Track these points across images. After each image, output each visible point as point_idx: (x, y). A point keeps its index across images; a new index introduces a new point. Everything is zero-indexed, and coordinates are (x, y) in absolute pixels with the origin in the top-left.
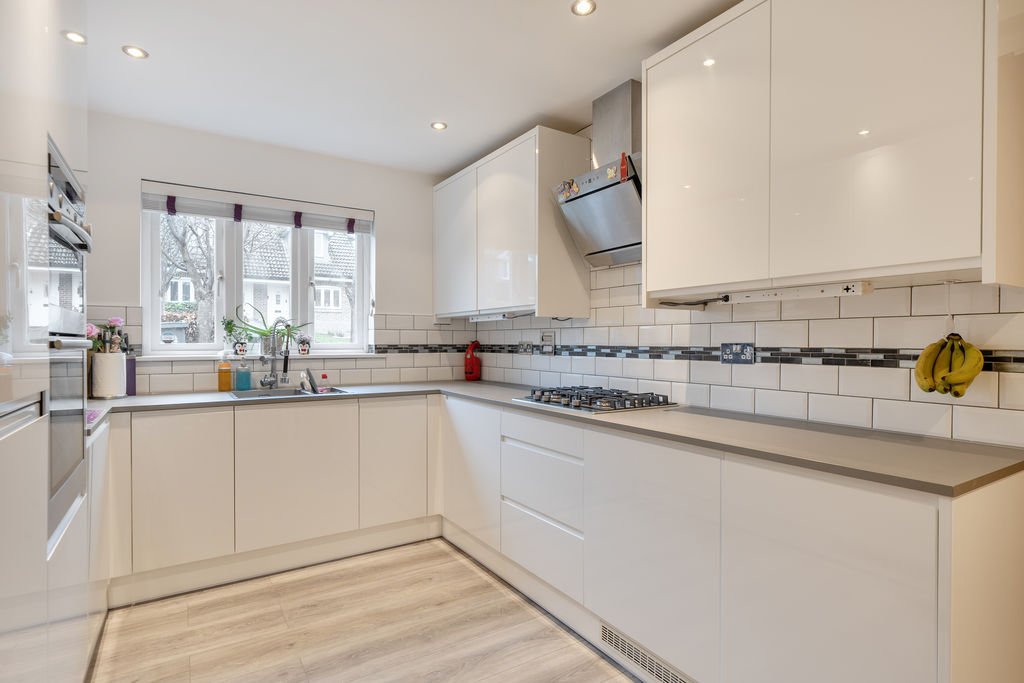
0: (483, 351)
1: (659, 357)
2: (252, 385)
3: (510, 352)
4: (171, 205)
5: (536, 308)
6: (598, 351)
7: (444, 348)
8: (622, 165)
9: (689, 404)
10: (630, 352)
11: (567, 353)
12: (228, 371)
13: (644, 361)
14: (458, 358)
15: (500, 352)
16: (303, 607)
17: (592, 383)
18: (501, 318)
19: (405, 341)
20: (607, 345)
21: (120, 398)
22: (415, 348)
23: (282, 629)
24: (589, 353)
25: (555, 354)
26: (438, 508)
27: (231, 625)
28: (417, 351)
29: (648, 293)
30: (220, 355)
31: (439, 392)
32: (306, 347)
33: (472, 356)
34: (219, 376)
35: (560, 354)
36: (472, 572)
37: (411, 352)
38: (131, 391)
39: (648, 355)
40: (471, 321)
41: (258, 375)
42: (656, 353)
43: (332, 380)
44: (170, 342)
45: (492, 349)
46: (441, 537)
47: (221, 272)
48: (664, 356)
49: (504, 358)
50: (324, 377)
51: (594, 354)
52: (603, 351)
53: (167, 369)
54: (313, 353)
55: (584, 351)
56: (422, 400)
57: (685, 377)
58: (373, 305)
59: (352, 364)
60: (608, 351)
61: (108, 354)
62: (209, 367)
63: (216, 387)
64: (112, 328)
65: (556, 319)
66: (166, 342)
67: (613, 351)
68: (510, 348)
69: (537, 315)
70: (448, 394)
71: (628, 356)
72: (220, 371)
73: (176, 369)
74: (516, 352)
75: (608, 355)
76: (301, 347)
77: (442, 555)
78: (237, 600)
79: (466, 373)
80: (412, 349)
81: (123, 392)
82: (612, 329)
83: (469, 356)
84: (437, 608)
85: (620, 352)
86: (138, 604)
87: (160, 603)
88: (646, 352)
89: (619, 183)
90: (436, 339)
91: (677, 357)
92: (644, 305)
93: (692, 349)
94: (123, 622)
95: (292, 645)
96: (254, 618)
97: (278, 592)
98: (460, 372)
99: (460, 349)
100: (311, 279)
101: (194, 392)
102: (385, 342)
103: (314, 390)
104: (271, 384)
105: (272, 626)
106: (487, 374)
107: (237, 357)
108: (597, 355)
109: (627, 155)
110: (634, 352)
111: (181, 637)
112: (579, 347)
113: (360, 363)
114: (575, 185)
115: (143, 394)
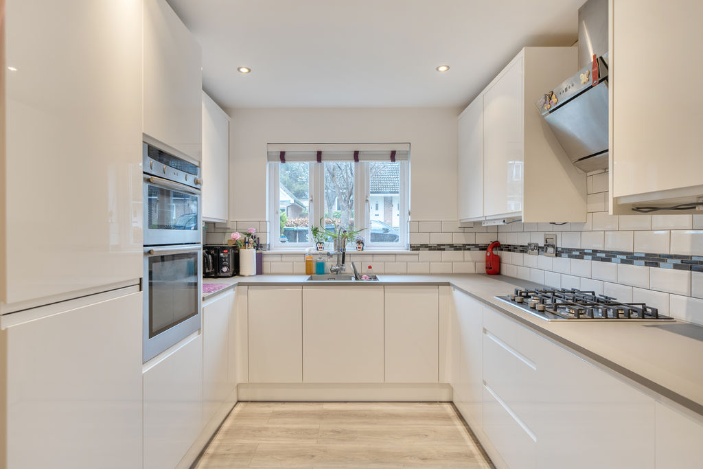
0: (502, 250)
1: (656, 265)
2: (325, 272)
3: (522, 251)
4: (282, 157)
5: (522, 215)
6: (594, 254)
7: (467, 247)
8: (593, 68)
9: (689, 320)
10: (625, 257)
11: (567, 255)
12: (310, 261)
13: (639, 269)
14: (481, 256)
15: (514, 251)
16: (332, 431)
17: (585, 286)
18: (502, 223)
19: (434, 241)
20: (602, 249)
21: (252, 276)
22: (442, 247)
23: (312, 443)
24: (586, 257)
25: (556, 255)
26: (448, 378)
27: (288, 430)
28: (444, 249)
29: (616, 199)
30: (307, 250)
31: (448, 284)
32: (361, 245)
33: (492, 253)
34: (306, 264)
35: (560, 256)
36: (463, 438)
37: (438, 250)
38: (260, 271)
39: (643, 262)
40: (483, 225)
41: (331, 264)
42: (653, 260)
43: (374, 270)
44: (284, 242)
45: (509, 248)
46: (451, 402)
47: (312, 197)
48: (661, 264)
49: (516, 256)
50: (370, 267)
51: (590, 257)
52: (598, 255)
53: (279, 259)
54: (366, 250)
55: (581, 254)
56: (434, 290)
57: (685, 289)
58: (409, 214)
59: (393, 258)
60: (603, 255)
61: (246, 250)
62: (302, 259)
63: (305, 271)
64: (249, 235)
65: (554, 223)
66: (282, 242)
67: (609, 256)
68: (521, 249)
69: (523, 221)
70: (456, 287)
71: (623, 261)
72: (307, 262)
73: (285, 259)
74: (526, 252)
75: (603, 260)
76: (357, 245)
77: (446, 418)
78: (299, 414)
79: (486, 268)
80: (440, 248)
81: (254, 272)
82: (607, 233)
83: (488, 254)
84: (421, 462)
85: (615, 257)
86: (252, 402)
87: (261, 404)
88: (641, 258)
89: (591, 87)
90: (460, 240)
91: (676, 267)
92: (611, 212)
93: (694, 259)
94: (241, 411)
95: (313, 456)
96: (302, 430)
97: (322, 416)
98: (482, 268)
99: (483, 248)
100: (367, 197)
101: (293, 274)
102: (418, 242)
103: (356, 278)
104: (337, 271)
105: (309, 439)
106: (506, 269)
107: (318, 252)
108: (593, 259)
109: (598, 57)
110: (629, 258)
111: (260, 430)
112: (577, 250)
113: (399, 258)
114: (554, 96)
115: (268, 274)
